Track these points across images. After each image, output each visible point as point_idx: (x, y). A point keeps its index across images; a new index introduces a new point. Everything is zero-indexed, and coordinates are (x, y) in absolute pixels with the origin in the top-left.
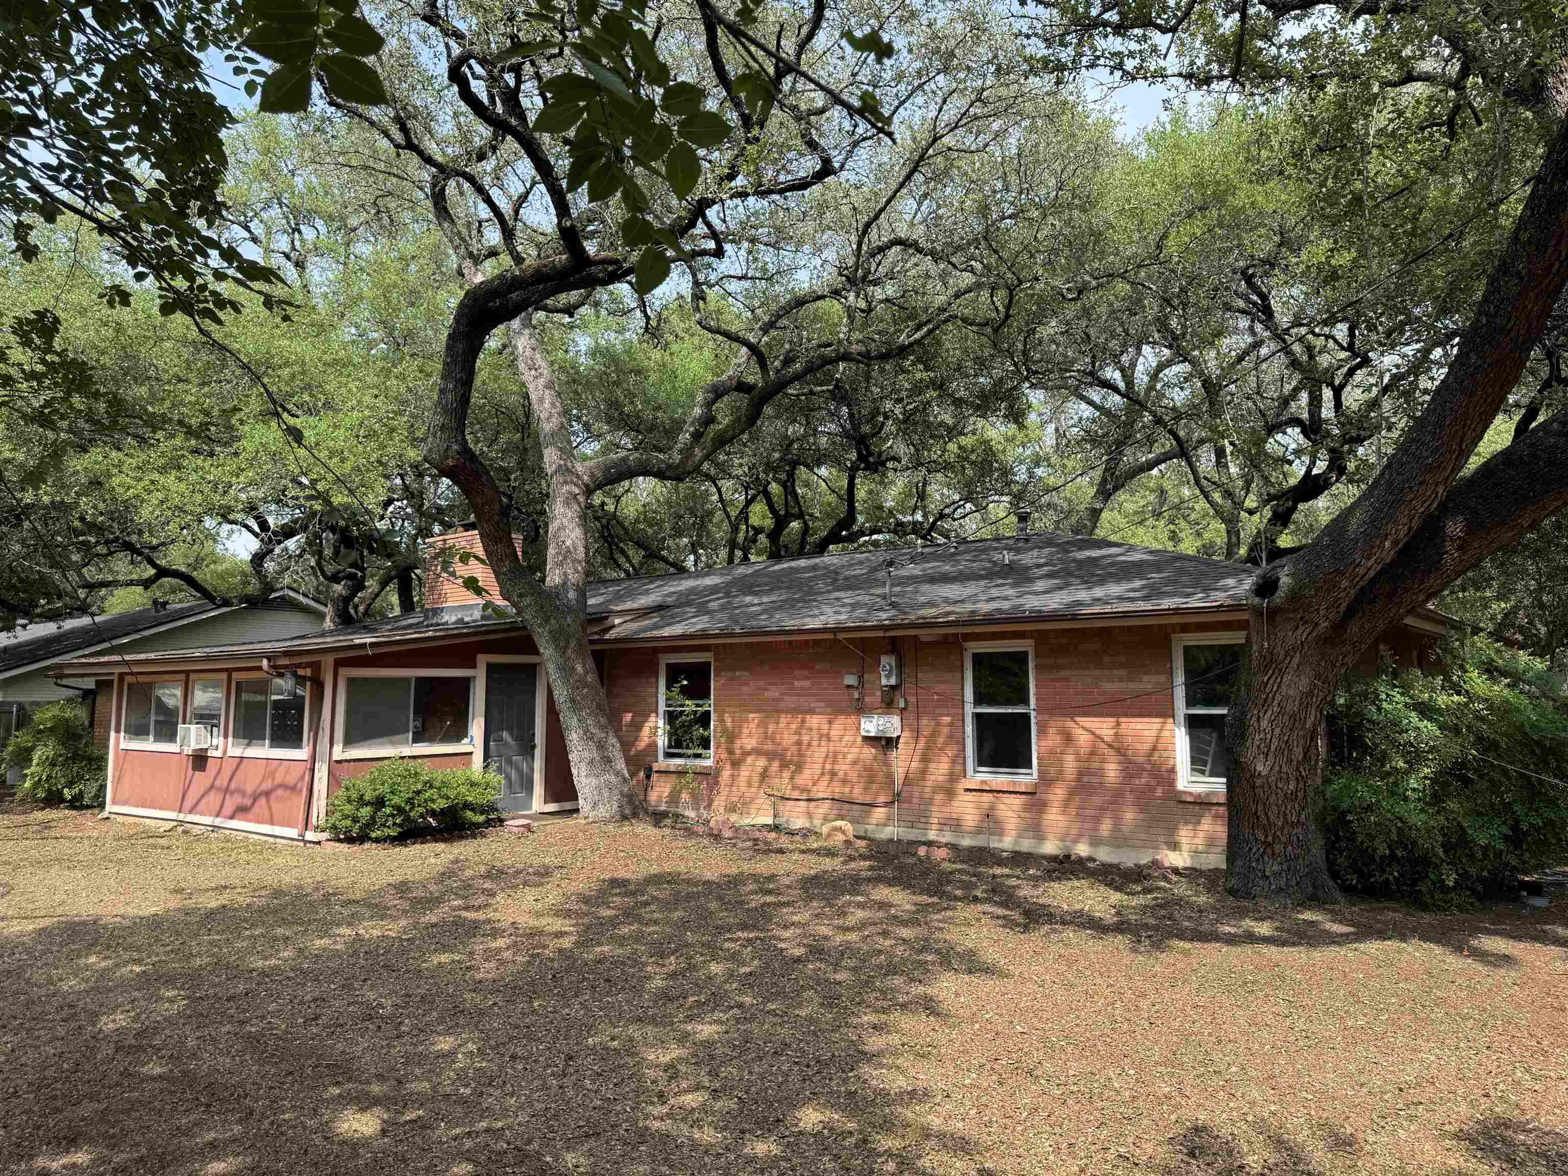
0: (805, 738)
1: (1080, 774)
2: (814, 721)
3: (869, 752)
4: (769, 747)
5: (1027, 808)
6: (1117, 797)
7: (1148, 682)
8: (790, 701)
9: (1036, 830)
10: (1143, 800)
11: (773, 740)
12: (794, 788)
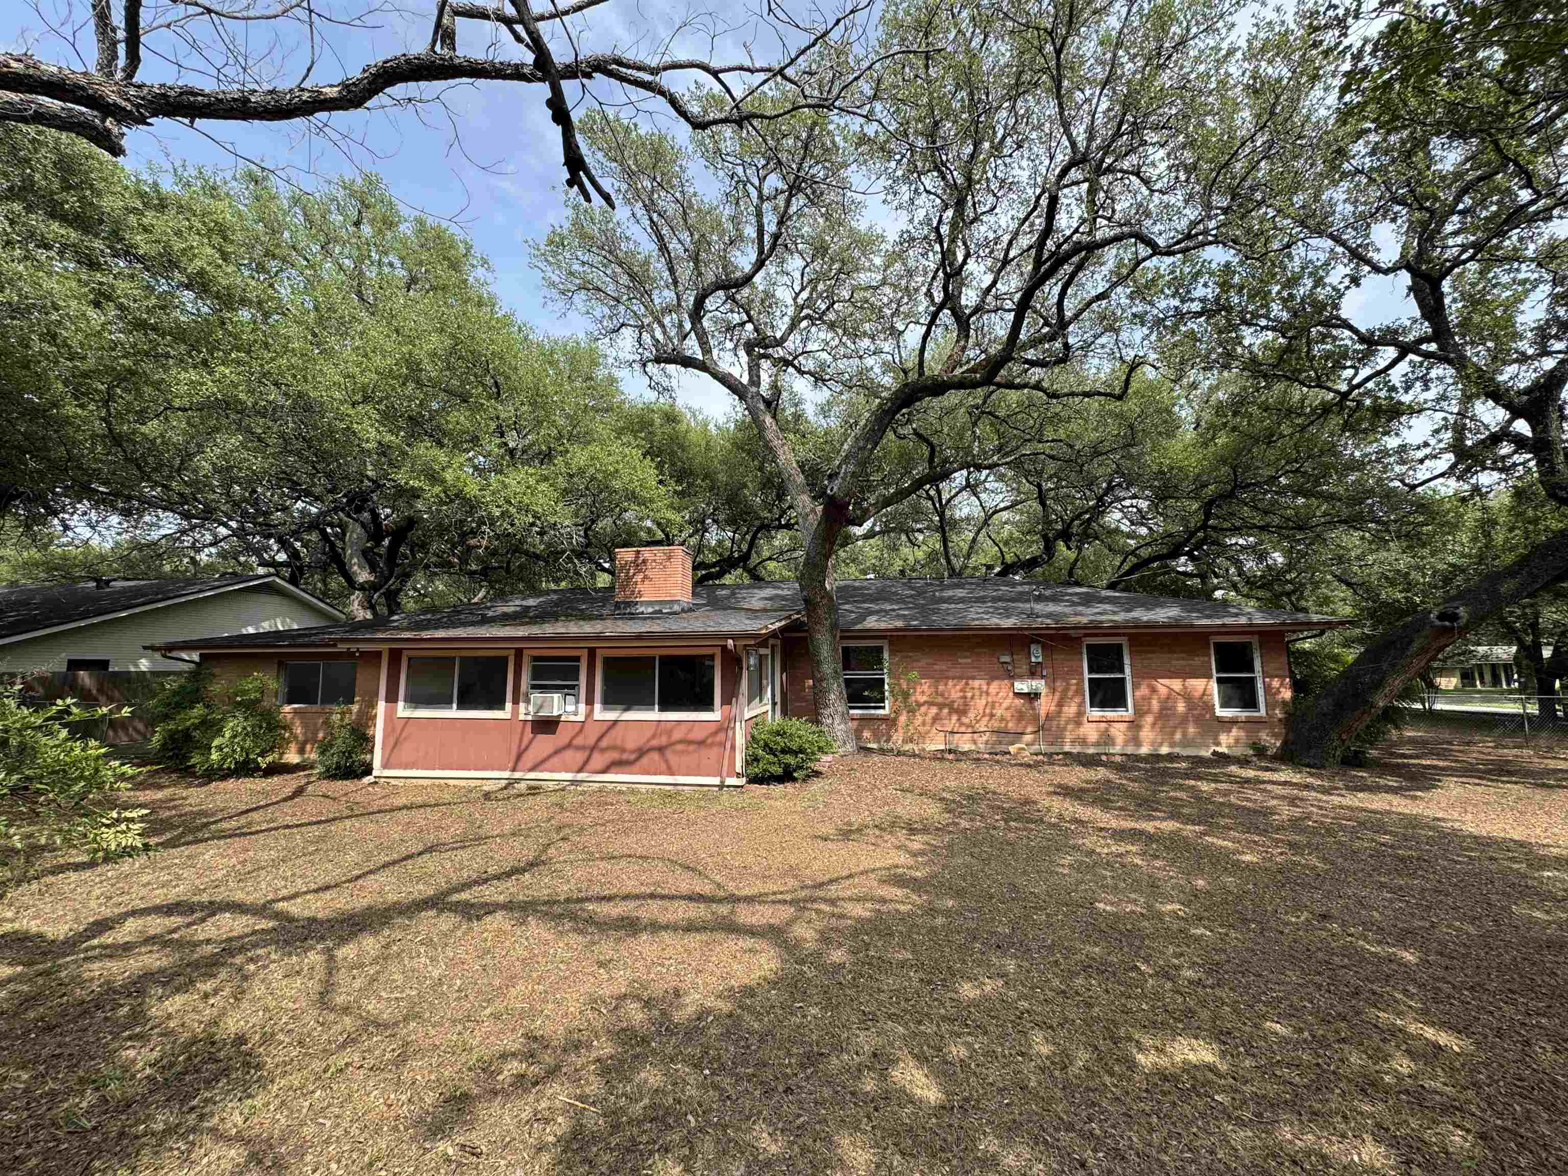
0: (969, 695)
1: (1162, 709)
2: (976, 683)
3: (1019, 702)
4: (940, 700)
5: (1129, 729)
6: (1184, 720)
7: (1197, 661)
8: (956, 672)
9: (1137, 742)
10: (1199, 721)
11: (942, 695)
12: (962, 724)
